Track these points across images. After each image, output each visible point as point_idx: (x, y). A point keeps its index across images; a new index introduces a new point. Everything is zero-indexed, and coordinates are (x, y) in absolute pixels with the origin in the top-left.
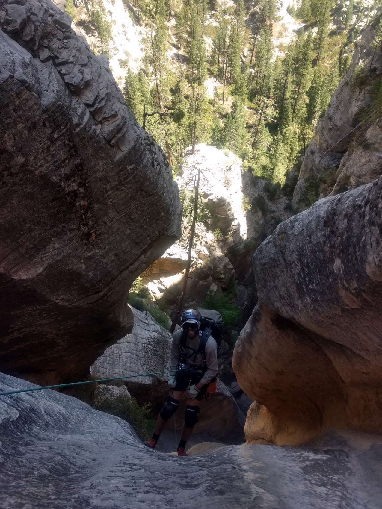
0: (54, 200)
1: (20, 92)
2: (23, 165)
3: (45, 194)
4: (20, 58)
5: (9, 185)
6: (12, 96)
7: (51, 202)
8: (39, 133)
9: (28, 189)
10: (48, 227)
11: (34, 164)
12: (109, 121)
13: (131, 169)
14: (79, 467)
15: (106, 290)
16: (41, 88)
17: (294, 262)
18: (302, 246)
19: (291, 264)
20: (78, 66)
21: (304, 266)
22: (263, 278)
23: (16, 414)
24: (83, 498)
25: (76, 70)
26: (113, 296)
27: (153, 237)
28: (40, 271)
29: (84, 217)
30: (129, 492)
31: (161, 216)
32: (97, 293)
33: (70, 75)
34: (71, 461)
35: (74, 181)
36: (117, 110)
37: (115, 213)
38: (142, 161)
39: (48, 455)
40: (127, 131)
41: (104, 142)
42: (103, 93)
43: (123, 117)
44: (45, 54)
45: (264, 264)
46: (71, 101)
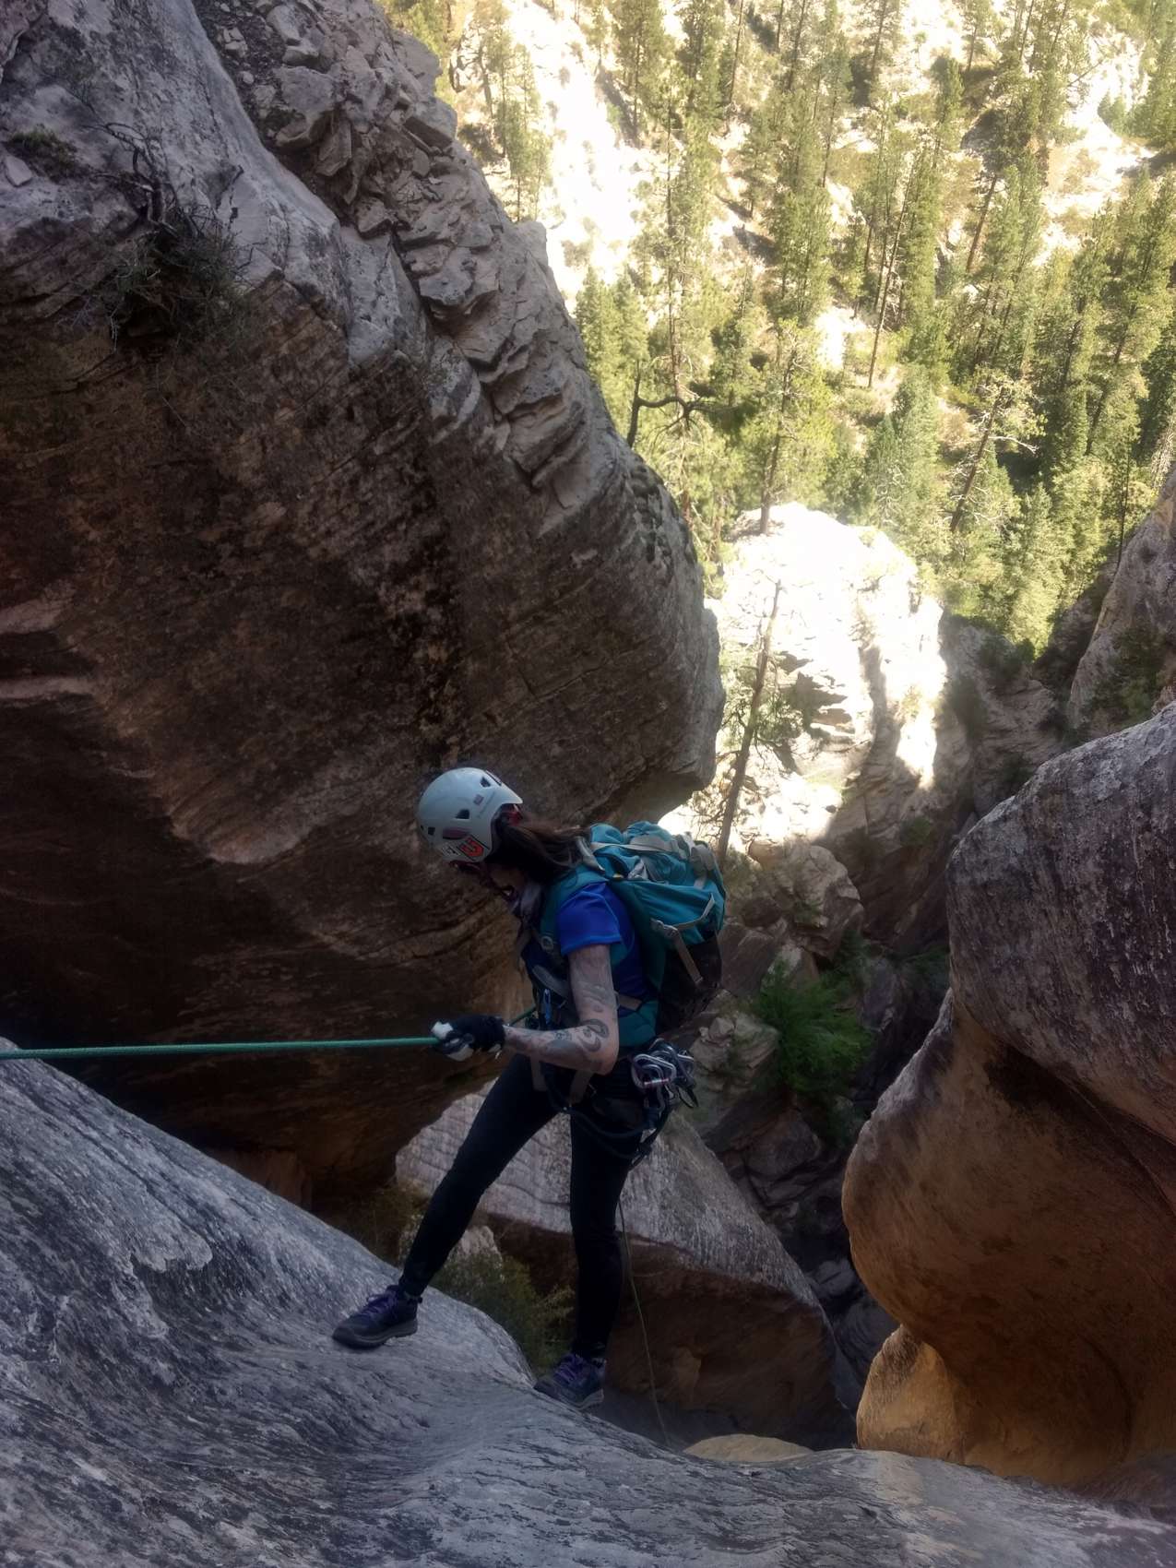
0: (352, 638)
1: (296, 320)
2: (278, 529)
3: (330, 617)
4: (307, 223)
5: (233, 584)
6: (273, 329)
7: (343, 641)
8: (334, 437)
9: (284, 599)
10: (326, 716)
11: (308, 529)
12: (534, 414)
13: (584, 563)
14: (382, 1437)
15: (472, 920)
16: (352, 309)
17: (1087, 887)
18: (1118, 837)
19: (1077, 894)
20: (462, 253)
21: (1119, 902)
22: (978, 929)
23: (202, 1251)
24: (411, 1522)
25: (455, 263)
26: (490, 941)
27: (628, 773)
28: (289, 845)
29: (432, 694)
30: (547, 1528)
31: (659, 711)
32: (446, 926)
33: (438, 276)
34: (360, 1414)
35: (417, 587)
36: (561, 384)
37: (523, 692)
38: (620, 540)
39: (294, 1383)
40: (584, 448)
41: (515, 477)
42: (525, 334)
43: (577, 405)
44: (374, 215)
45: (985, 886)
46: (431, 352)
